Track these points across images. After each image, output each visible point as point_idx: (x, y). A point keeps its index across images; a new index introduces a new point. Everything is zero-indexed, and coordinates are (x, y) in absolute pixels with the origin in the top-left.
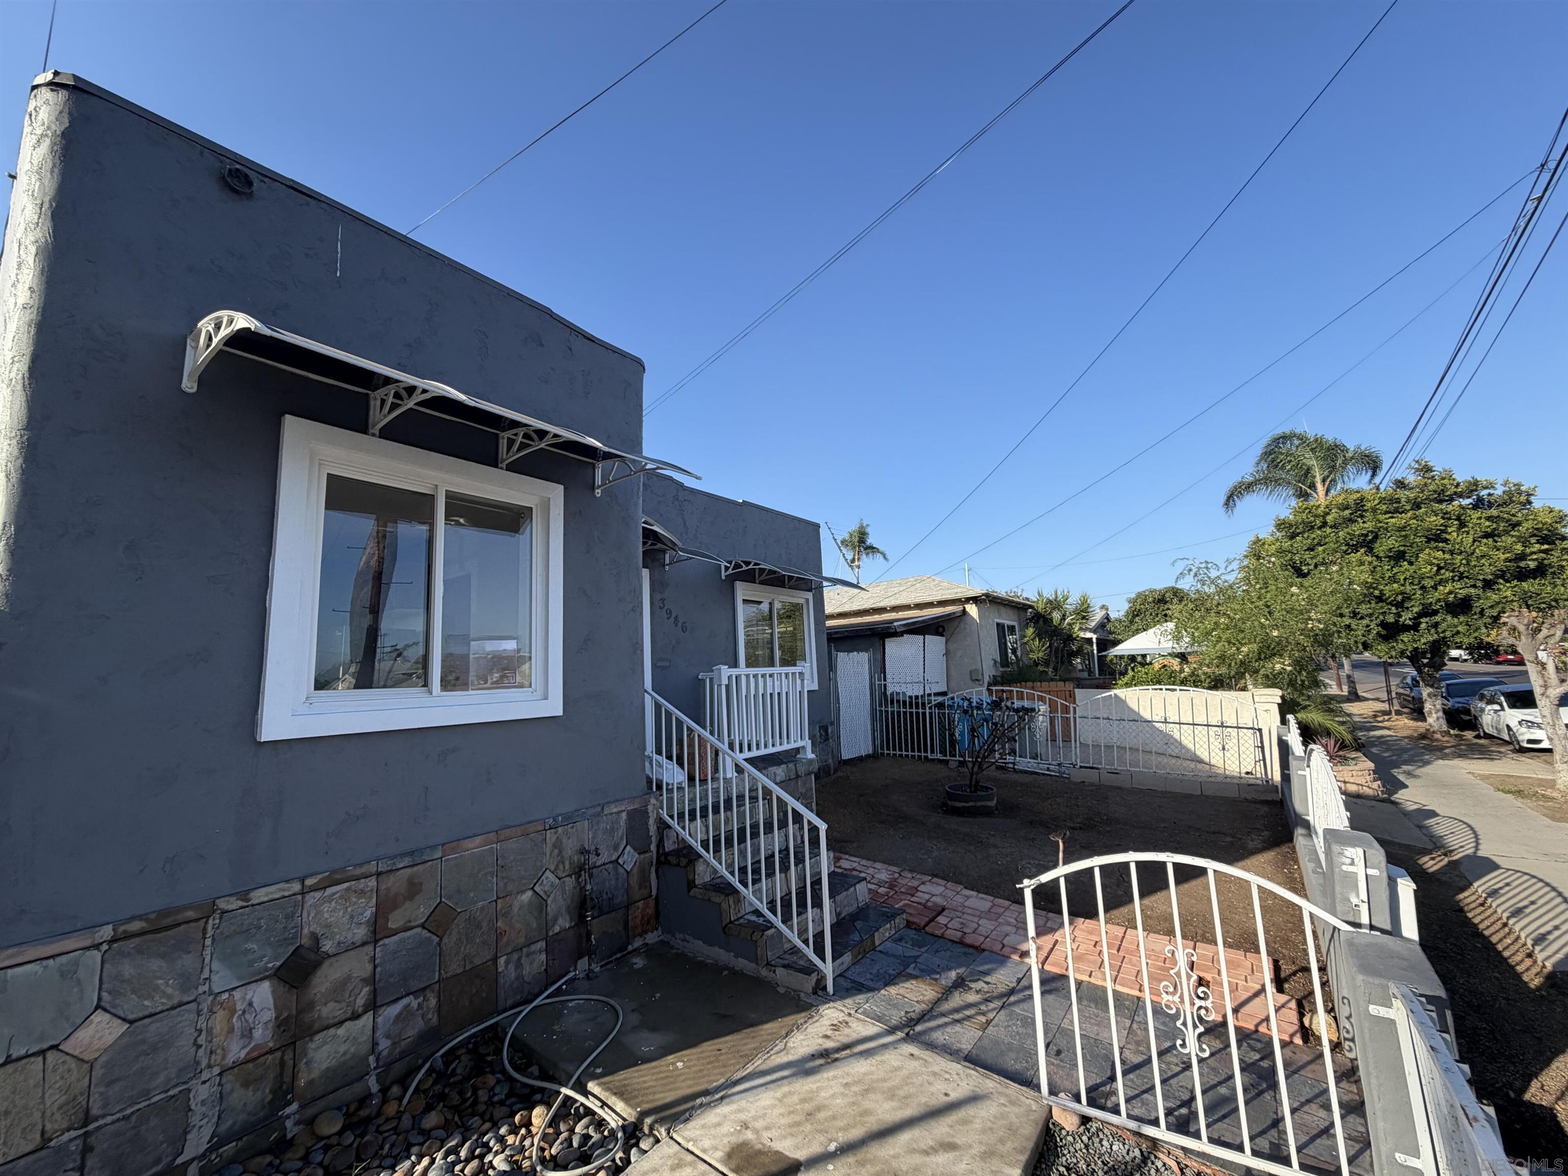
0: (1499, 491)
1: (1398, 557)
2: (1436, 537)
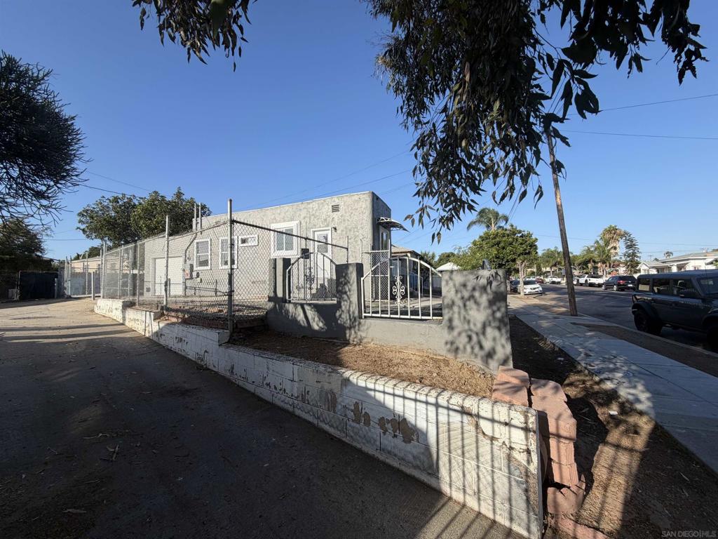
0: (526, 233)
1: (503, 248)
2: (511, 244)
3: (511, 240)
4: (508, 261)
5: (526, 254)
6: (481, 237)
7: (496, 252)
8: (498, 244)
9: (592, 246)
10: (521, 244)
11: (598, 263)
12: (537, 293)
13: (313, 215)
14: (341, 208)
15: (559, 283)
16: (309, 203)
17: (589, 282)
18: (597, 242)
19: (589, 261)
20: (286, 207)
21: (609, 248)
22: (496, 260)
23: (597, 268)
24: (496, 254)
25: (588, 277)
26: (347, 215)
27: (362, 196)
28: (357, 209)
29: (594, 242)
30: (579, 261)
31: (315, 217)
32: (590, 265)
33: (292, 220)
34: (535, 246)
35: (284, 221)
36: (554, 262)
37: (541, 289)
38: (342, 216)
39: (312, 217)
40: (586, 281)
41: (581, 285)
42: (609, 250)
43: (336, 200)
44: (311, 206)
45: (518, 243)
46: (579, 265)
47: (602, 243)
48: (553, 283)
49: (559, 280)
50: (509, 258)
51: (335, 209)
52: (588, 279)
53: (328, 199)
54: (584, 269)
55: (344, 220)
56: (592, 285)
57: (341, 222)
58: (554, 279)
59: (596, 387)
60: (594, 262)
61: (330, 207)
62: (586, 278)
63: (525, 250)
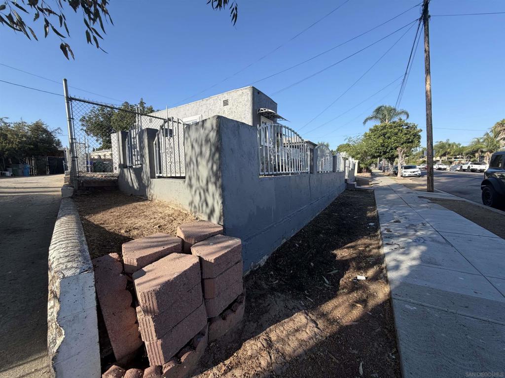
0: (412, 125)
1: (389, 138)
2: (396, 134)
3: (396, 130)
4: (392, 149)
5: (409, 142)
6: (371, 130)
7: (382, 141)
8: (384, 135)
9: (482, 138)
10: (406, 134)
11: (485, 152)
12: (416, 176)
13: (210, 109)
14: (230, 102)
15: (445, 169)
16: (207, 100)
17: (471, 168)
18: (487, 134)
19: (477, 151)
20: (192, 104)
21: (499, 138)
22: (381, 148)
23: (483, 157)
24: (381, 143)
25: (471, 164)
26: (234, 107)
27: (245, 91)
28: (241, 102)
29: (484, 134)
30: (467, 151)
31: (212, 111)
32: (477, 155)
33: (197, 114)
34: (420, 136)
35: (192, 116)
36: (443, 152)
37: (420, 172)
38: (230, 109)
39: (210, 111)
40: (469, 167)
41: (464, 170)
42: (499, 141)
43: (225, 96)
44: (208, 102)
45: (403, 133)
46: (467, 154)
47: (492, 135)
48: (440, 169)
49: (445, 167)
50: (393, 146)
51: (226, 103)
52: (471, 166)
53: (220, 96)
54: (471, 158)
55: (232, 112)
56: (473, 171)
57: (230, 114)
58: (441, 166)
59: (375, 251)
60: (482, 152)
61: (222, 102)
62: (469, 165)
63: (409, 139)
